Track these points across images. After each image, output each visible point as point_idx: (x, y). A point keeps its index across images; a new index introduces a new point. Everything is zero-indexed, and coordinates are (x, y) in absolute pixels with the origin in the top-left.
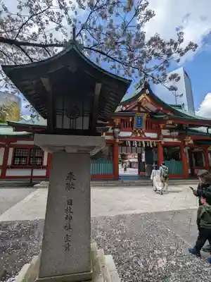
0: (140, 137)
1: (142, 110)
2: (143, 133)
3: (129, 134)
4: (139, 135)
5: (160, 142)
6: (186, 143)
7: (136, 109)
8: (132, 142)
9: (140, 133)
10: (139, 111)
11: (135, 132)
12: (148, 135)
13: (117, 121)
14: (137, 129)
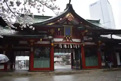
0: (69, 42)
2: (71, 39)
3: (61, 40)
4: (68, 41)
5: (83, 45)
6: (100, 45)
7: (66, 23)
8: (63, 45)
9: (69, 39)
10: (68, 24)
11: (65, 39)
12: (74, 40)
13: (52, 31)
14: (67, 36)
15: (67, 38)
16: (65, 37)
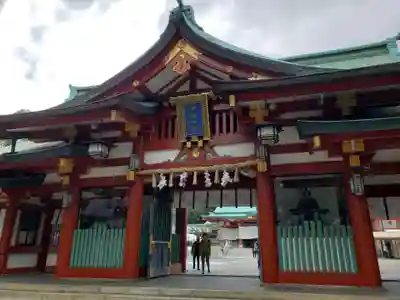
1: (200, 84)
2: (210, 148)
3: (170, 155)
4: (195, 155)
10: (194, 90)
11: (183, 149)
12: (222, 151)
14: (189, 139)
15: (193, 143)
16: (185, 144)
